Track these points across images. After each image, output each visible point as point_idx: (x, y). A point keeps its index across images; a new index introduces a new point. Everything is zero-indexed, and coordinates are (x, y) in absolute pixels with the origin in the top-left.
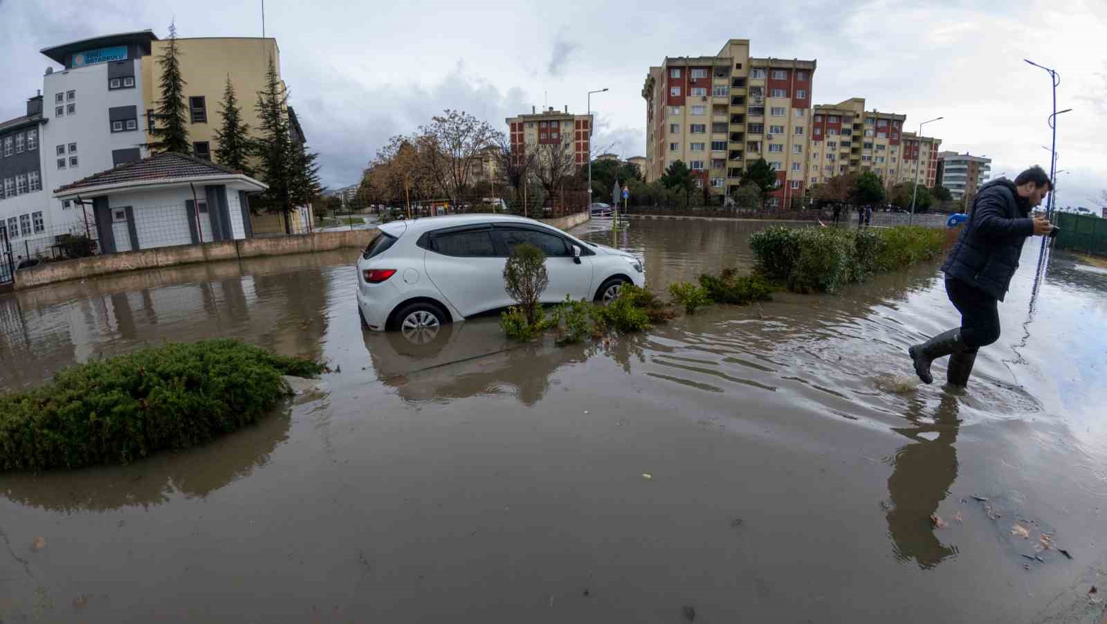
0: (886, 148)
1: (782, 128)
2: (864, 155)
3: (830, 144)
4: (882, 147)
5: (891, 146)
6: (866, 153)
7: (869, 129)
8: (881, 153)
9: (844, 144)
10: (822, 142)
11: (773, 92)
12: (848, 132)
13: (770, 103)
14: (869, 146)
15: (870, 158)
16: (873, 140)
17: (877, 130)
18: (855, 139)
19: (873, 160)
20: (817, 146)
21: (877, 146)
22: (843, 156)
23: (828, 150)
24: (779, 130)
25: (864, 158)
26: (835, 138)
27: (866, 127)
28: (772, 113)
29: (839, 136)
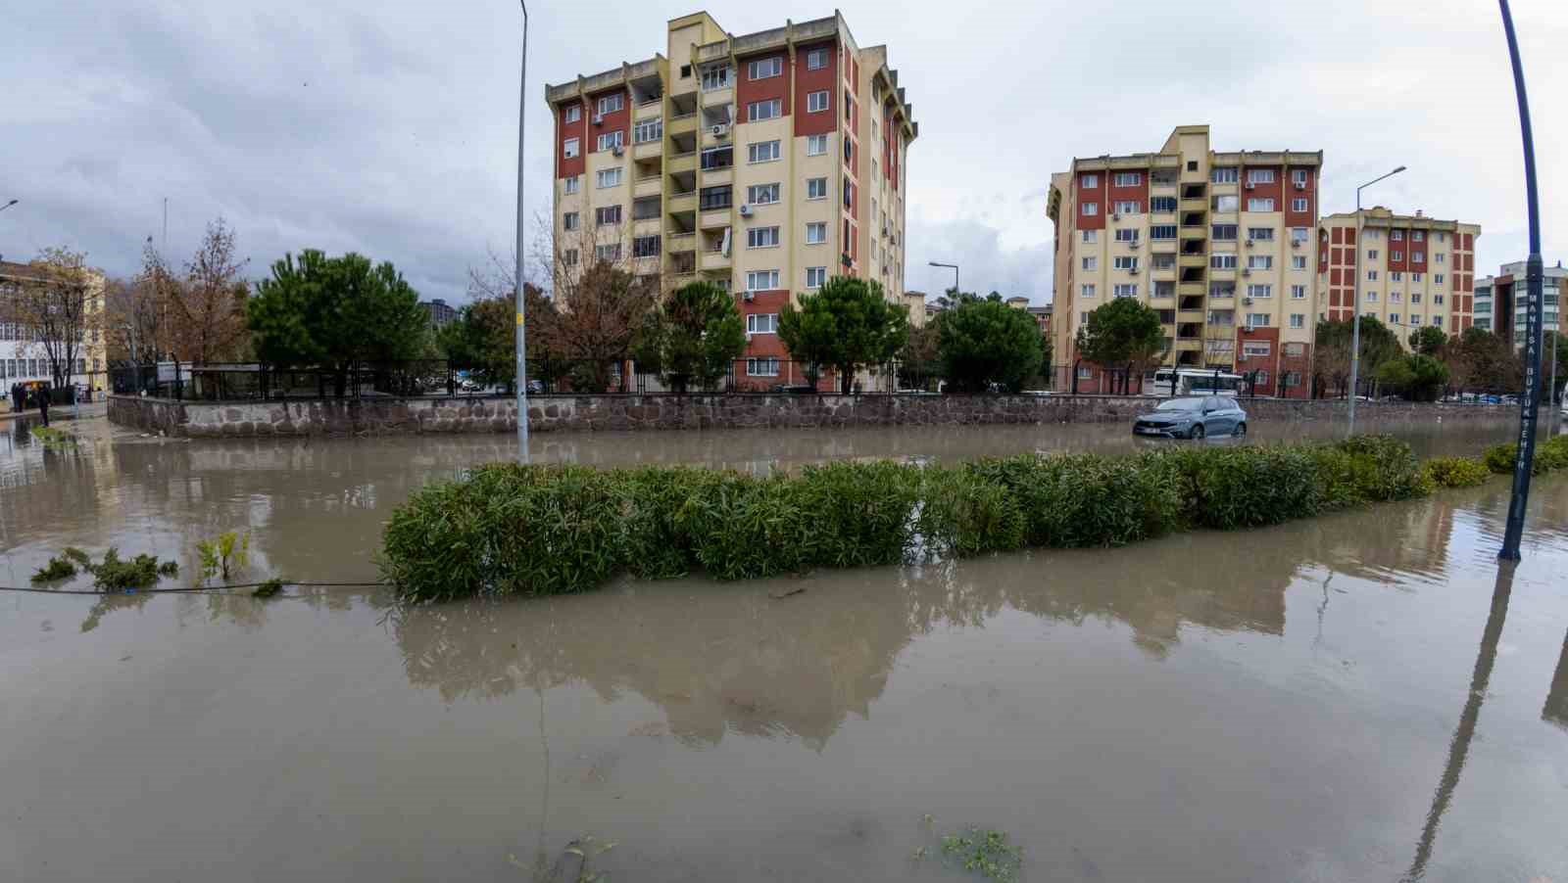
0: (1276, 234)
1: (776, 187)
2: (1215, 255)
3: (1126, 235)
4: (1264, 233)
5: (1289, 230)
6: (1220, 248)
7: (1227, 194)
8: (1261, 248)
9: (1158, 232)
10: (1099, 232)
11: (754, 109)
12: (1169, 204)
13: (744, 136)
14: (1229, 232)
15: (1232, 262)
16: (1238, 218)
17: (1247, 193)
18: (1194, 219)
19: (1243, 263)
20: (1091, 240)
21: (1252, 230)
22: (1161, 260)
23: (1122, 249)
24: (767, 193)
25: (1216, 262)
26: (1136, 220)
27: (1215, 189)
28: (752, 158)
29: (1145, 216)
